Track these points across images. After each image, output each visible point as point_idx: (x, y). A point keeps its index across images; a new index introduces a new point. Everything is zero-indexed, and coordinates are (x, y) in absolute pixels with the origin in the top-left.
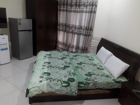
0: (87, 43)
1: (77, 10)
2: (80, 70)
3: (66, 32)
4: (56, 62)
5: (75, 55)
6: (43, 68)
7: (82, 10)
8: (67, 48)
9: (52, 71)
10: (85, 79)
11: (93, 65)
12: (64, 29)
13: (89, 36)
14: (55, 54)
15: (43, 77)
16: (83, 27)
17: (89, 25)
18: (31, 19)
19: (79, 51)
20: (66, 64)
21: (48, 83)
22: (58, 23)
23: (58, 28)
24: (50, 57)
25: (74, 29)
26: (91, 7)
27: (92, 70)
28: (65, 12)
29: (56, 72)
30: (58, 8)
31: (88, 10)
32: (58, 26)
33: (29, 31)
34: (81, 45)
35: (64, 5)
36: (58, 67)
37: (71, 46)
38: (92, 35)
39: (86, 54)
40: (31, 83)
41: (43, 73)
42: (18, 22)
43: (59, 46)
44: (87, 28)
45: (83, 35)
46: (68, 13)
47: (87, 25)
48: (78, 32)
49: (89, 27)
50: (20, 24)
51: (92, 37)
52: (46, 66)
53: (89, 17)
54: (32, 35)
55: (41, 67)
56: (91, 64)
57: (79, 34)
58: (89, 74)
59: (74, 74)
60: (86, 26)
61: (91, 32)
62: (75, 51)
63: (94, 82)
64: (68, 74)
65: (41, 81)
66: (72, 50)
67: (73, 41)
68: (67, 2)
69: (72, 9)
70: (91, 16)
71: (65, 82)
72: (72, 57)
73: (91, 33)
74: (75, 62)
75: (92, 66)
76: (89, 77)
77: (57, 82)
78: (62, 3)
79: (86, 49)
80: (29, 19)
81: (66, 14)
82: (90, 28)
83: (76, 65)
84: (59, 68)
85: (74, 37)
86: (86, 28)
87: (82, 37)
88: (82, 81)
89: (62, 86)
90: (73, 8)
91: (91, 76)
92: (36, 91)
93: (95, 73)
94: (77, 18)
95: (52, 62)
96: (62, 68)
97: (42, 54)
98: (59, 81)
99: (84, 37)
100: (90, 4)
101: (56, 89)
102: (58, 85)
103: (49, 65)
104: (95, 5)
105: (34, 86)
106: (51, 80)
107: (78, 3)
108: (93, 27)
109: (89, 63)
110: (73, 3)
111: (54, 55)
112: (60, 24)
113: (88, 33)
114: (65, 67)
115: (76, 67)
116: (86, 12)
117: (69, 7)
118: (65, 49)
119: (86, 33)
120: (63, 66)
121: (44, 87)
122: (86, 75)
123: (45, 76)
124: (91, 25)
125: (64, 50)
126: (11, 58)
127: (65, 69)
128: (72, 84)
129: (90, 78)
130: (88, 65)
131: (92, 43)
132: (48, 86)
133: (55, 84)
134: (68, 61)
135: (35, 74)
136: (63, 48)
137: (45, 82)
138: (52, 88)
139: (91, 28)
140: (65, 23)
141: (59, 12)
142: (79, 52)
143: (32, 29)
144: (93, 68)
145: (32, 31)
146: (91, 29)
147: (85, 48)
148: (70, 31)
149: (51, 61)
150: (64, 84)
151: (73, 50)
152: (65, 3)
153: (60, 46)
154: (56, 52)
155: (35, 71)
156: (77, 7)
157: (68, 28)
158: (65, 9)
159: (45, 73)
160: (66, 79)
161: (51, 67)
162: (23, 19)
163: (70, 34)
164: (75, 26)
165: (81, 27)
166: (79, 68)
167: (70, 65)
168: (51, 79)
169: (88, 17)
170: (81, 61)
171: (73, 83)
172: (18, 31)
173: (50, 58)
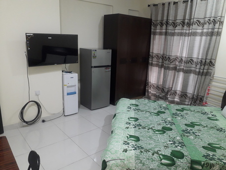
0: (202, 88)
1: (185, 31)
2: (192, 137)
3: (163, 69)
4: (147, 118)
5: (180, 109)
6: (128, 128)
7: (195, 31)
8: (164, 94)
9: (141, 135)
10: (204, 156)
11: (218, 130)
12: (160, 64)
13: (206, 75)
14: (145, 104)
15: (128, 144)
16: (195, 60)
17: (206, 56)
18: (110, 49)
19: (187, 101)
20: (165, 124)
21: (138, 155)
22: (151, 54)
23: (150, 62)
24: (137, 108)
25: (177, 63)
26: (211, 26)
27: (216, 140)
28: (163, 37)
29: (149, 137)
30: (152, 30)
31: (205, 31)
32: (150, 59)
33: (106, 67)
34: (190, 90)
35: (162, 25)
36: (152, 129)
37: (172, 91)
38: (212, 74)
39: (201, 107)
40: (109, 151)
41: (129, 136)
42: (93, 55)
43: (149, 90)
44: (204, 61)
45: (195, 72)
46: (169, 37)
47: (202, 56)
48: (185, 68)
49: (206, 59)
50: (95, 57)
51: (213, 77)
52: (131, 124)
53: (208, 43)
54: (110, 73)
55: (124, 126)
56: (212, 128)
57: (187, 72)
58: (211, 147)
59: (182, 144)
60: (200, 57)
61: (211, 68)
62: (178, 100)
63: (222, 163)
64: (171, 144)
65: (125, 151)
66: (172, 99)
67: (176, 83)
68: (167, 20)
69: (176, 31)
70: (210, 40)
71: (165, 157)
72: (174, 112)
73: (210, 71)
74: (181, 122)
75: (215, 131)
76: (211, 153)
77: (153, 154)
78: (158, 21)
79: (201, 99)
80: (107, 49)
81: (165, 39)
82: (207, 61)
83: (184, 127)
84: (154, 131)
85: (178, 77)
86: (201, 61)
87: (192, 78)
88: (198, 159)
89: (162, 164)
90: (177, 28)
91: (215, 151)
92: (118, 166)
93: (222, 145)
94: (184, 44)
95: (140, 117)
96: (158, 131)
97: (124, 103)
98: (155, 154)
99: (197, 76)
100: (210, 20)
101: (151, 167)
102: (154, 161)
103: (136, 123)
104: (220, 21)
105: (114, 157)
106: (143, 150)
107: (186, 21)
108: (215, 60)
109: (209, 126)
110: (177, 21)
111: (144, 106)
112: (154, 55)
113: (205, 71)
114: (164, 130)
115: (183, 131)
116: (202, 34)
117: (171, 28)
118: (160, 96)
119: (202, 71)
120: (160, 128)
121: (131, 161)
122: (203, 147)
123: (131, 141)
124: (212, 57)
125: (158, 98)
126: (79, 107)
127: (165, 132)
128: (179, 162)
129: (213, 155)
130: (206, 128)
131: (212, 88)
132: (137, 161)
133: (148, 159)
134: (169, 119)
135: (116, 137)
136: (157, 94)
137: (132, 153)
138: (144, 164)
139: (211, 62)
140: (162, 53)
141: (152, 36)
142: (187, 103)
143: (110, 64)
144: (217, 136)
145: (110, 68)
146: (211, 64)
147: (199, 97)
148: (171, 66)
149: (139, 115)
150: (164, 161)
151: (176, 100)
152: (164, 21)
153: (152, 91)
154: (147, 101)
155: (116, 131)
156: (185, 26)
157: (167, 62)
158: (164, 31)
159: (131, 136)
160: (168, 152)
161: (141, 127)
162: (99, 49)
163: (170, 71)
164: (180, 58)
165: (191, 60)
166: (189, 133)
167: (173, 127)
168: (142, 148)
169: (205, 43)
170: (193, 121)
171: (182, 160)
172: (92, 67)
173: (136, 111)
